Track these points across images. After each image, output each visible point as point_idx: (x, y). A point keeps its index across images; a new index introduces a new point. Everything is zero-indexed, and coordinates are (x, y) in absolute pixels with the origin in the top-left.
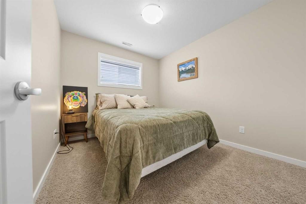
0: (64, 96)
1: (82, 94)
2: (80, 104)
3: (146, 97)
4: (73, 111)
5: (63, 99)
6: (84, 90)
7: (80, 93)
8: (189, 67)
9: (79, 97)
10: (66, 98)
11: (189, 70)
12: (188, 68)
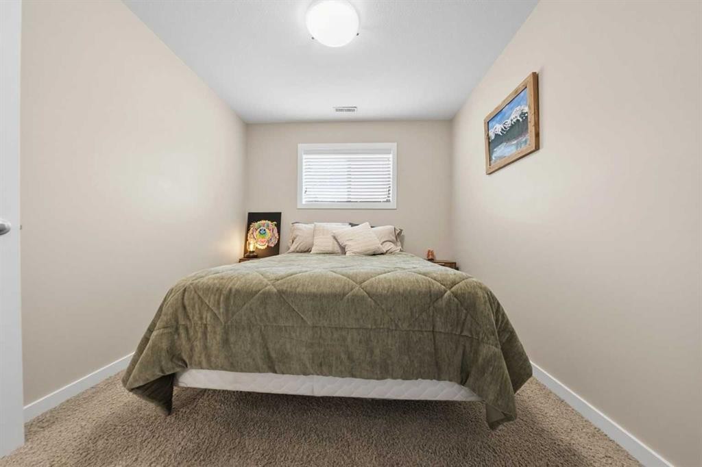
0: (248, 230)
1: (272, 224)
2: (268, 242)
3: (393, 227)
4: (255, 254)
5: (247, 233)
6: (275, 217)
7: (269, 222)
8: (512, 117)
9: (267, 230)
10: (251, 232)
11: (512, 126)
12: (509, 121)
